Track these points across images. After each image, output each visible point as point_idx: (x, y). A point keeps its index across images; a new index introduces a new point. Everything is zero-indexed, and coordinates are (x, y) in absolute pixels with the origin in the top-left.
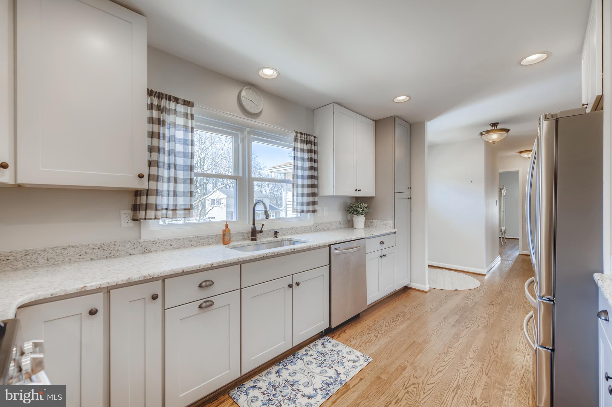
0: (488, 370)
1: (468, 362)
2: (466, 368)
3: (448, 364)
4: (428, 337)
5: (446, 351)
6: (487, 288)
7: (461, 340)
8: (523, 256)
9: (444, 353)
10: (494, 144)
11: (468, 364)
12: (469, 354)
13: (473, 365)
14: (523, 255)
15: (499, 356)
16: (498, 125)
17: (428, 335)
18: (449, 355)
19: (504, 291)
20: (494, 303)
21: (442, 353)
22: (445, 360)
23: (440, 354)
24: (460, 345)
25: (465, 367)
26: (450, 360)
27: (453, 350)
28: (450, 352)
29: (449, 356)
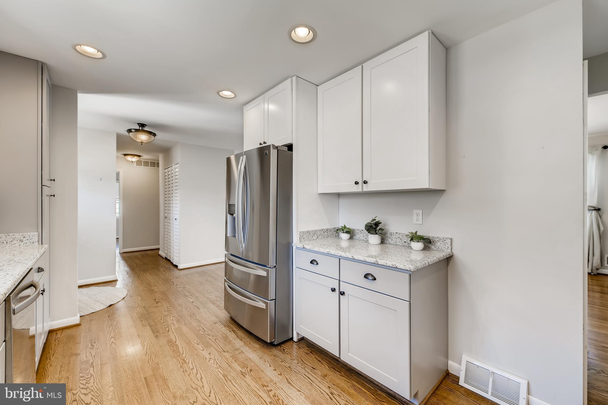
0: (220, 348)
1: (205, 353)
2: (210, 359)
3: (197, 367)
4: (151, 363)
5: (181, 361)
6: (136, 291)
7: (178, 343)
8: (125, 255)
9: (182, 363)
10: (142, 144)
11: (208, 356)
12: (198, 349)
13: (210, 353)
14: (123, 253)
15: (213, 334)
16: (145, 127)
17: (149, 362)
18: (187, 361)
19: (151, 287)
20: (157, 300)
21: (182, 365)
22: (191, 367)
23: (181, 367)
24: (183, 347)
25: (208, 359)
26: (193, 364)
27: (184, 355)
28: (186, 359)
29: (189, 362)
